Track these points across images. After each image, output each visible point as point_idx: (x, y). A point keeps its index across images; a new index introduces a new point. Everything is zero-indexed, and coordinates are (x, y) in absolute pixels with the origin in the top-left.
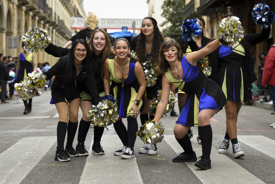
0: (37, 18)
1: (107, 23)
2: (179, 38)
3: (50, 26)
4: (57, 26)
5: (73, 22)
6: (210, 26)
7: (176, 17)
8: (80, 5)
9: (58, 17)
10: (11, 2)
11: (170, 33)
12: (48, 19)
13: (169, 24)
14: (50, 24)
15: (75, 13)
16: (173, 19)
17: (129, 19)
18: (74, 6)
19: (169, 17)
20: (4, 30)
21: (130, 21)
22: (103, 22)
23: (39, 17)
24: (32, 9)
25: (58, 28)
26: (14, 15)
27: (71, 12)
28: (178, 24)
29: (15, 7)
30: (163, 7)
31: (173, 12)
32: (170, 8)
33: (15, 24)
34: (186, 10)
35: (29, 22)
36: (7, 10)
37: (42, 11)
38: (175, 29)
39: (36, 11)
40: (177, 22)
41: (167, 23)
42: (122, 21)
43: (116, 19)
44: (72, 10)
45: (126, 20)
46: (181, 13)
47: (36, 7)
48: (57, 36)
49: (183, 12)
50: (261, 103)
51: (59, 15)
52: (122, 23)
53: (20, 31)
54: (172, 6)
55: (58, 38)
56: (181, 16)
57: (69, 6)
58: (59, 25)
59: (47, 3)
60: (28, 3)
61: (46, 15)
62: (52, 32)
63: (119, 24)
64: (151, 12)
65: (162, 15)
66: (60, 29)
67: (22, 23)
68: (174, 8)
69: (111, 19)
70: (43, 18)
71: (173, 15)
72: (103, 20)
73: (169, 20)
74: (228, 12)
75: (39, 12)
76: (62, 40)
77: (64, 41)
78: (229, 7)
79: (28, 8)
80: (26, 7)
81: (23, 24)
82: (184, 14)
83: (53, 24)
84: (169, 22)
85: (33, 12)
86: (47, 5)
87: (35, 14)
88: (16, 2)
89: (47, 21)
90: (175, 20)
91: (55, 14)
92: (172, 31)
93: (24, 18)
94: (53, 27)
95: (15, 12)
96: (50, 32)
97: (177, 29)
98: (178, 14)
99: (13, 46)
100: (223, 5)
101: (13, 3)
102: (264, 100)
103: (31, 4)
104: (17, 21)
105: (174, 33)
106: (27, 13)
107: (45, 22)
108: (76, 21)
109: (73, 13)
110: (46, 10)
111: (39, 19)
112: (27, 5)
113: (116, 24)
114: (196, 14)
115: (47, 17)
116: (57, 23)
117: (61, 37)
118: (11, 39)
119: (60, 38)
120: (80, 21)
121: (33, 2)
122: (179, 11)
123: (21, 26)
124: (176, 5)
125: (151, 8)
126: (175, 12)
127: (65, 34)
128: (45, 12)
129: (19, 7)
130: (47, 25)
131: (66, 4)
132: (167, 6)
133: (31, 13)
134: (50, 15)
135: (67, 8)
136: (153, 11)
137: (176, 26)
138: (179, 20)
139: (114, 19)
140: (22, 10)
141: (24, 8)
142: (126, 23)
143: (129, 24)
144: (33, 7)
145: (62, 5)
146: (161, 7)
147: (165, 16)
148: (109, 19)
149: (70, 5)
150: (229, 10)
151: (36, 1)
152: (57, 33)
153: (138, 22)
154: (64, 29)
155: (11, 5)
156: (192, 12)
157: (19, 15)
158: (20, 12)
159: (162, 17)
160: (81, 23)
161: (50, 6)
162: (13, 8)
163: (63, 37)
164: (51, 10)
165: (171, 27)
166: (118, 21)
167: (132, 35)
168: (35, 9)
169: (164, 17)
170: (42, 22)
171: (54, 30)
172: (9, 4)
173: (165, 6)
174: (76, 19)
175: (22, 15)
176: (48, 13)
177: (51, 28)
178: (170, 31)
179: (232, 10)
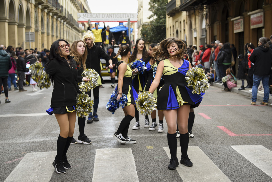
0: (51, 14)
1: (107, 17)
2: (163, 27)
3: (61, 19)
4: (67, 19)
5: (79, 17)
6: (189, 19)
7: (160, 12)
8: (85, 2)
9: (68, 12)
10: (29, 3)
11: (156, 24)
12: (60, 14)
13: (155, 17)
14: (61, 18)
15: (81, 8)
16: (158, 13)
17: (123, 14)
18: (80, 3)
19: (155, 11)
20: (24, 25)
21: (124, 15)
22: (103, 17)
23: (52, 13)
24: (46, 7)
25: (68, 21)
26: (32, 12)
27: (78, 7)
28: (162, 16)
29: (33, 6)
30: (150, 4)
31: (158, 7)
32: (156, 4)
33: (33, 20)
34: (168, 6)
35: (44, 17)
36: (26, 9)
37: (54, 9)
38: (160, 21)
39: (50, 8)
40: (161, 15)
41: (153, 16)
42: (118, 15)
43: (114, 14)
44: (79, 6)
45: (121, 15)
46: (164, 8)
47: (49, 6)
48: (68, 27)
49: (166, 7)
50: (239, 90)
51: (68, 11)
52: (118, 17)
53: (37, 25)
54: (157, 3)
55: (68, 29)
56: (165, 10)
57: (76, 3)
58: (69, 19)
59: (59, 2)
60: (43, 3)
61: (58, 12)
62: (63, 24)
63: (116, 17)
64: (140, 6)
65: (149, 10)
66: (69, 22)
67: (38, 19)
68: (159, 4)
69: (110, 14)
70: (56, 14)
71: (158, 10)
72: (103, 15)
73: (155, 14)
74: (204, 9)
75: (53, 10)
76: (71, 29)
77: (73, 31)
78: (205, 5)
79: (43, 7)
80: (42, 6)
81: (40, 19)
82: (167, 9)
83: (64, 18)
84: (155, 15)
85: (48, 10)
86: (59, 4)
87: (49, 11)
88: (33, 2)
89: (59, 16)
90: (160, 13)
91: (65, 10)
92: (158, 23)
93: (40, 15)
94: (64, 20)
95: (32, 10)
96: (62, 24)
97: (161, 21)
98: (162, 9)
99: (30, 40)
100: (201, 4)
101: (31, 3)
102: (242, 88)
103: (45, 3)
104: (35, 17)
105: (159, 24)
106: (42, 10)
107: (58, 17)
108: (82, 16)
109: (80, 9)
110: (58, 8)
111: (52, 15)
112: (42, 4)
113: (114, 17)
114: (177, 10)
115: (59, 13)
116: (67, 17)
117: (71, 28)
118: (29, 34)
119: (69, 28)
120: (85, 16)
121: (48, 1)
122: (163, 7)
123: (38, 22)
124: (160, 2)
125: (140, 4)
126: (159, 7)
127: (73, 25)
128: (57, 9)
129: (36, 6)
130: (59, 19)
131: (74, 2)
132: (153, 2)
133: (46, 11)
134: (61, 11)
135: (75, 4)
136: (142, 5)
137: (161, 19)
138: (163, 14)
139: (112, 14)
140: (38, 8)
141: (40, 7)
142: (121, 17)
143: (123, 17)
144: (47, 5)
145: (71, 3)
146: (148, 3)
147: (152, 10)
148: (108, 14)
149: (78, 2)
150: (205, 7)
151: (49, 1)
152: (67, 25)
153: (130, 16)
154: (73, 21)
155: (30, 5)
156: (174, 8)
157: (36, 12)
158: (37, 10)
159: (149, 11)
160: (86, 17)
161: (61, 4)
162: (31, 7)
163: (72, 27)
164: (62, 7)
165: (156, 19)
166: (115, 15)
167: (127, 29)
168: (49, 7)
169: (150, 11)
170: (55, 17)
171: (65, 23)
172: (27, 4)
173: (152, 3)
174: (82, 14)
175: (39, 12)
176: (60, 10)
177: (62, 21)
178: (156, 22)
179: (208, 7)
